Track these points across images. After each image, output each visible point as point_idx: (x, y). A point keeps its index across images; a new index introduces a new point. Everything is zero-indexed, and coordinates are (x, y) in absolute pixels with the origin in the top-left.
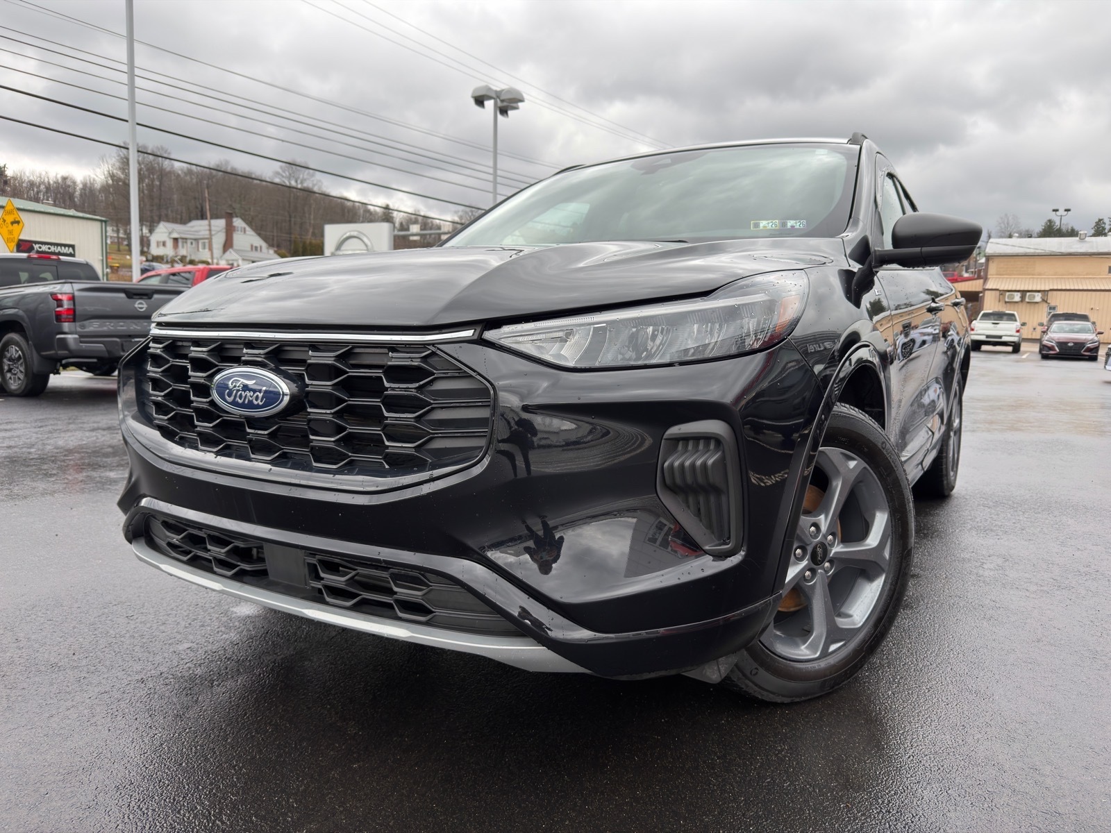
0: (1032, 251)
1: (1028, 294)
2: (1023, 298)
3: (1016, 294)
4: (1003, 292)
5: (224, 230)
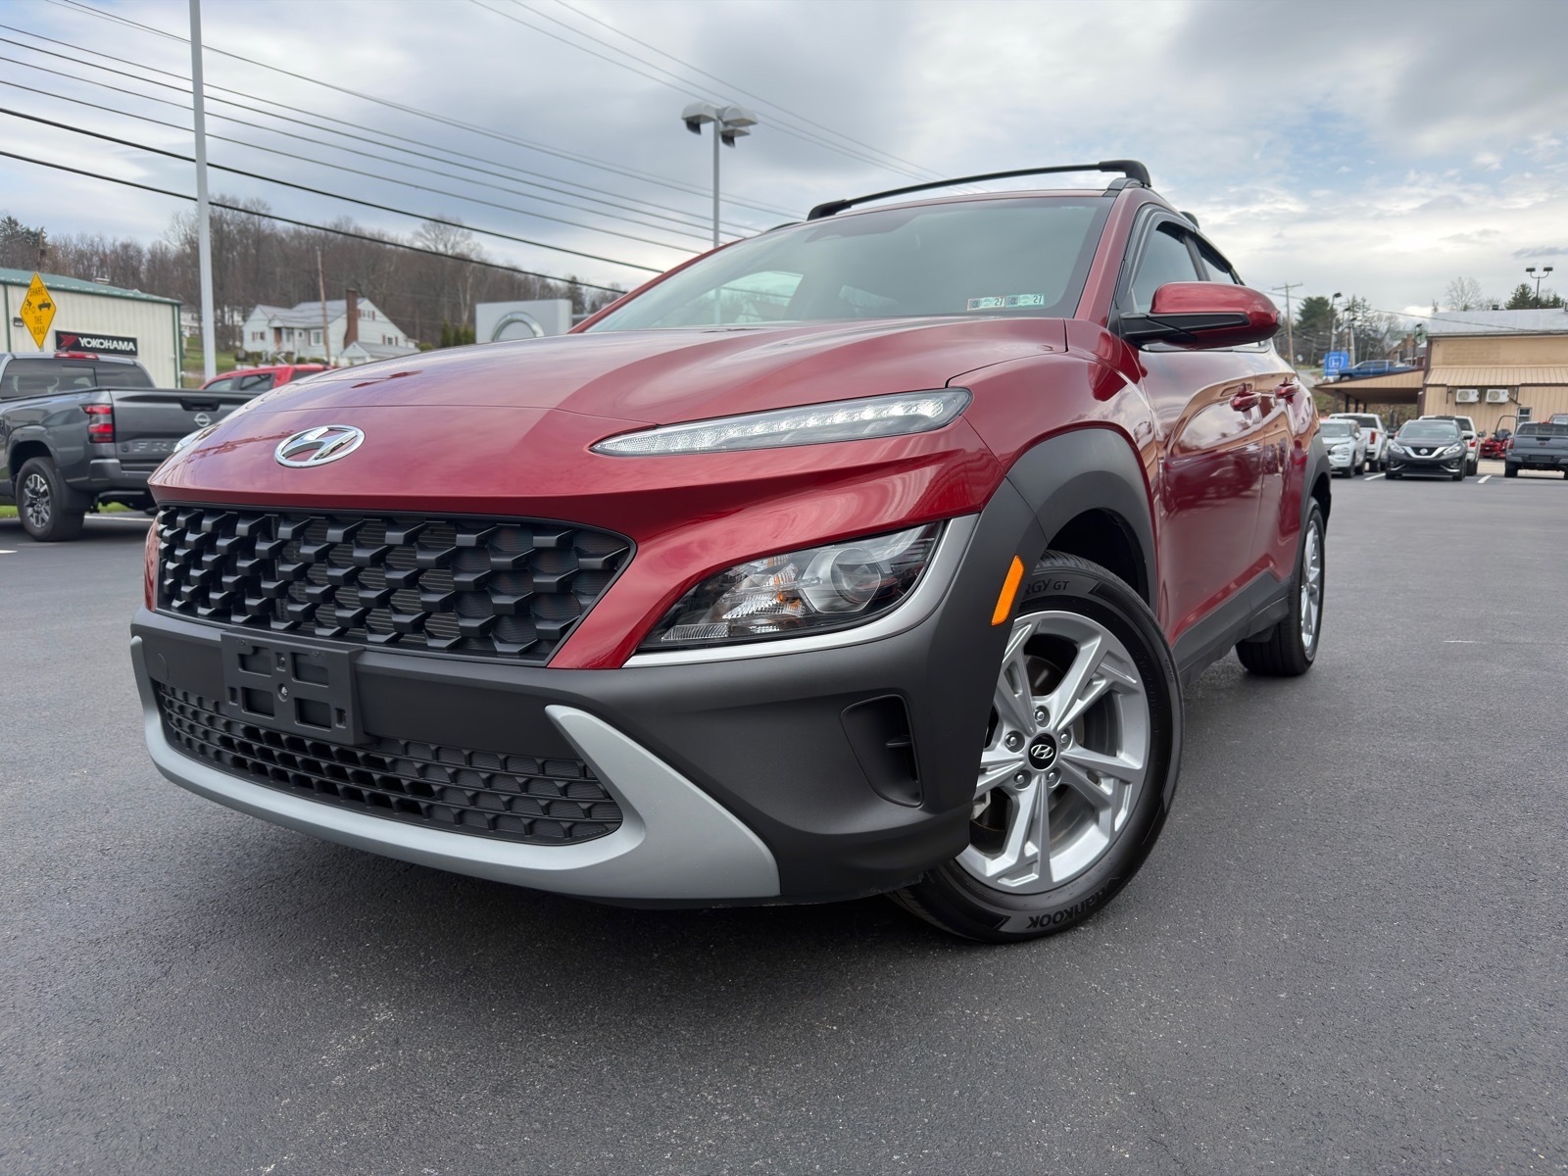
0: (1496, 329)
1: (1489, 391)
2: (1482, 396)
3: (1471, 391)
4: (1452, 389)
5: (345, 316)
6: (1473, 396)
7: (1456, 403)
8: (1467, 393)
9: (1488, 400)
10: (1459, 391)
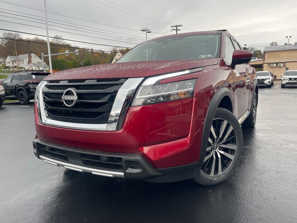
1: (278, 64)
2: (277, 66)
3: (274, 64)
4: (270, 64)
5: (28, 57)
6: (275, 65)
7: (271, 67)
8: (273, 65)
9: (278, 66)
10: (271, 64)
